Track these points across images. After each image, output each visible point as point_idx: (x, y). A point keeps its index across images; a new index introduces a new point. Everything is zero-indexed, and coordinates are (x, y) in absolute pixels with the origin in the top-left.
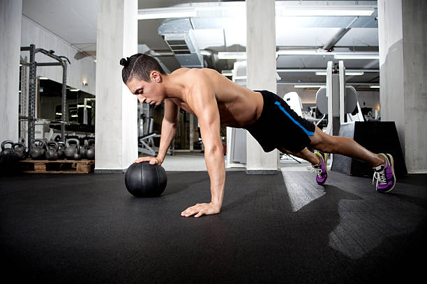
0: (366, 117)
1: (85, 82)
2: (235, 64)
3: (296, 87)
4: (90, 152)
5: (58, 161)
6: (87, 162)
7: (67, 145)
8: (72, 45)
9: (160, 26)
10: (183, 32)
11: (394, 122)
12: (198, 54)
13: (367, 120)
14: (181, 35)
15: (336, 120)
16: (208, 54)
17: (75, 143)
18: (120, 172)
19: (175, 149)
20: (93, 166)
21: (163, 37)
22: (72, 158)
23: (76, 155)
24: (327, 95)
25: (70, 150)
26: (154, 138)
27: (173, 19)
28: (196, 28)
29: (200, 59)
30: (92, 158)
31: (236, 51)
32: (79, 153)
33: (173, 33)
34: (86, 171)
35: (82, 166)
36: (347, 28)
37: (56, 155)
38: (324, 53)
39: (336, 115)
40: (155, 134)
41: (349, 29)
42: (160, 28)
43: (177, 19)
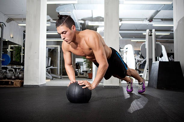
0: (170, 59)
1: (12, 36)
2: (98, 29)
3: (132, 41)
4: (20, 75)
5: (4, 80)
6: (20, 81)
7: (8, 72)
8: (5, 15)
9: (57, 8)
10: (70, 11)
11: (179, 62)
12: (77, 22)
13: (170, 60)
14: (68, 12)
15: (151, 60)
16: (83, 22)
17: (12, 71)
18: (37, 86)
19: (63, 75)
20: (23, 83)
21: (59, 13)
22: (11, 78)
23: (13, 77)
24: (146, 47)
25: (9, 74)
26: (51, 69)
27: (64, 4)
28: (77, 9)
29: (78, 25)
30: (22, 79)
31: (98, 21)
32: (15, 76)
33: (64, 11)
34: (19, 85)
35: (17, 83)
36: (159, 10)
37: (2, 77)
38: (147, 22)
39: (151, 58)
40: (52, 67)
41: (160, 11)
42: (57, 9)
43: (66, 4)
